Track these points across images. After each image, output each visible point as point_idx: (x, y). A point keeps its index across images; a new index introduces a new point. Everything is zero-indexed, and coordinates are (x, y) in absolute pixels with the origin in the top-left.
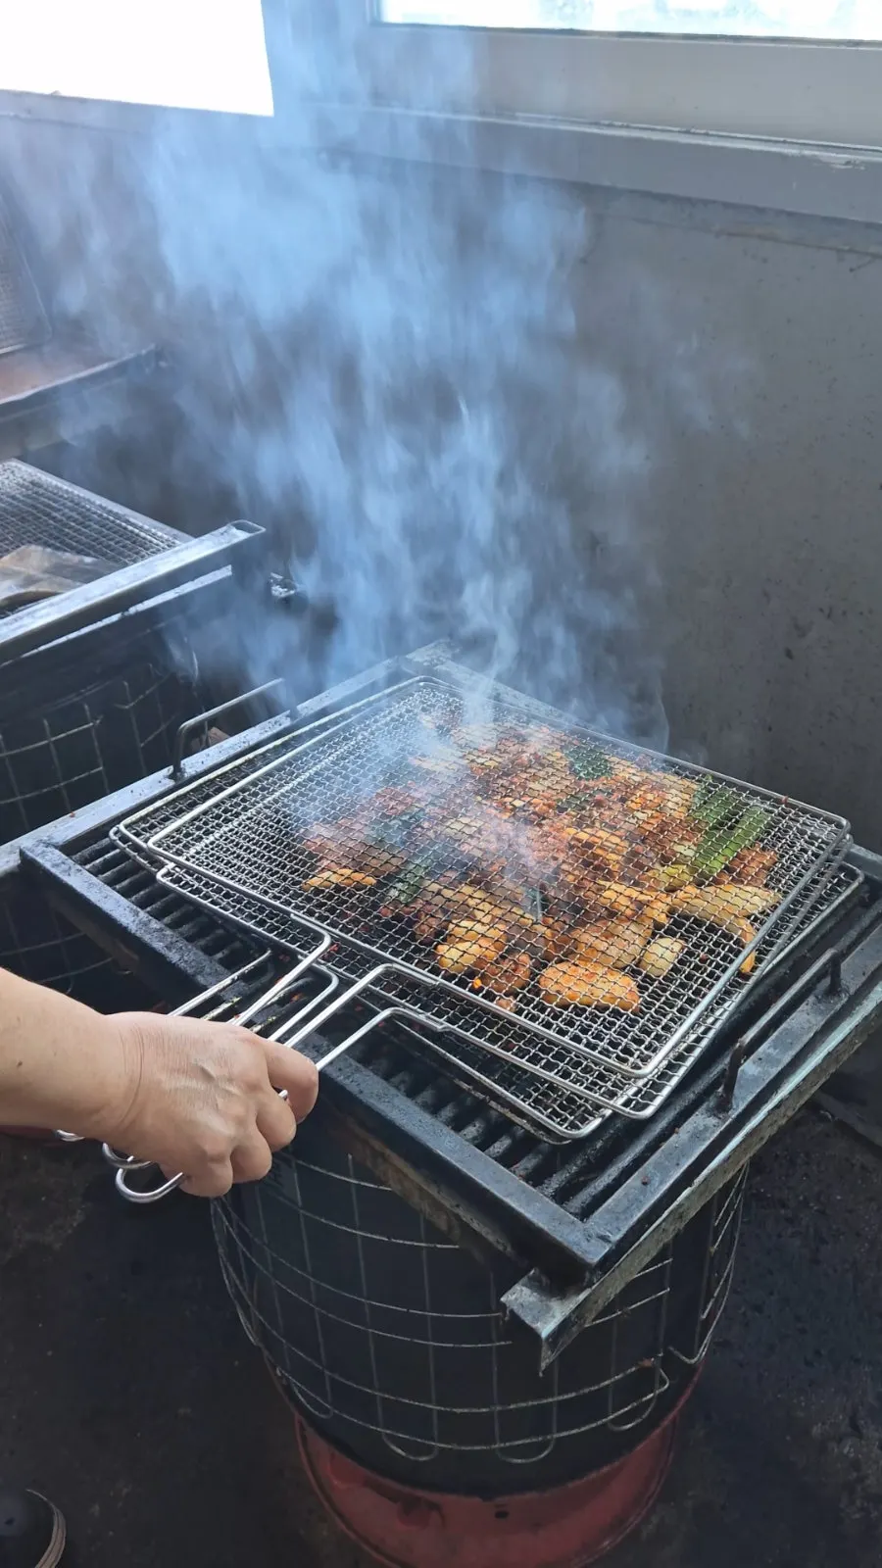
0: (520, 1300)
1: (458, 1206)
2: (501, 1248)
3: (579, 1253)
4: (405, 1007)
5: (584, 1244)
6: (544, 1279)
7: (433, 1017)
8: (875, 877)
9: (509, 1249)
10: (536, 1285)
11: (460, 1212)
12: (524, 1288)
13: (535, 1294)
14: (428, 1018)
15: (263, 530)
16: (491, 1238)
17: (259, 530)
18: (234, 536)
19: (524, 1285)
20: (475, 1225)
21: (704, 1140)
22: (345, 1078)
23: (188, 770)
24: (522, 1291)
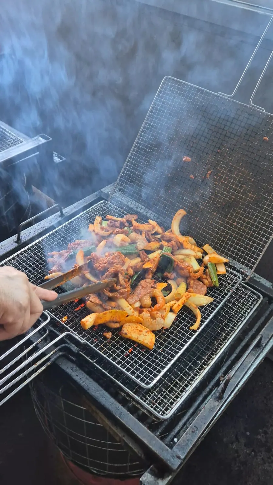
0: (147, 480)
1: (124, 436)
2: (140, 455)
3: (170, 464)
4: (72, 332)
5: (172, 460)
6: (156, 470)
7: (81, 337)
8: (271, 295)
9: (143, 456)
10: (153, 473)
11: (125, 439)
12: (149, 474)
13: (153, 477)
14: (80, 338)
15: (51, 139)
16: (136, 450)
17: (50, 139)
18: (40, 141)
19: (148, 473)
20: (130, 445)
21: (214, 412)
22: (82, 382)
23: (23, 239)
24: (148, 475)
